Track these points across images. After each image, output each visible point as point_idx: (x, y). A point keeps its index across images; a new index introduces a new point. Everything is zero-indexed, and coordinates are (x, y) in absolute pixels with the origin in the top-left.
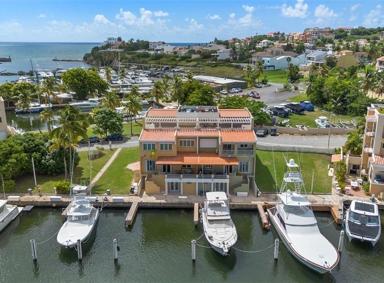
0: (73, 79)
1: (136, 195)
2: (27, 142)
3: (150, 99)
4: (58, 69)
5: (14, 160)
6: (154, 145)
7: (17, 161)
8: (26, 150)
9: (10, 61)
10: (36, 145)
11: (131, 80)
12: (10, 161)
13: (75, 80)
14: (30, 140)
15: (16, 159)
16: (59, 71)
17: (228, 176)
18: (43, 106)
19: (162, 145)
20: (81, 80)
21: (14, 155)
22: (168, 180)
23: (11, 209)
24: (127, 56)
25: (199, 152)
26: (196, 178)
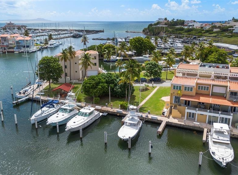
0: (135, 43)
1: (166, 117)
2: (108, 78)
3: (181, 58)
4: (128, 37)
5: (100, 87)
6: (180, 87)
7: (102, 87)
8: (107, 82)
9: (104, 32)
10: (112, 80)
11: (170, 44)
12: (99, 87)
13: (137, 44)
14: (109, 77)
15: (102, 86)
16: (128, 38)
17: (232, 114)
18: (118, 58)
19: (186, 88)
20: (140, 44)
21: (101, 84)
22: (187, 111)
23: (96, 113)
24: (169, 29)
25: (211, 95)
26: (207, 112)
